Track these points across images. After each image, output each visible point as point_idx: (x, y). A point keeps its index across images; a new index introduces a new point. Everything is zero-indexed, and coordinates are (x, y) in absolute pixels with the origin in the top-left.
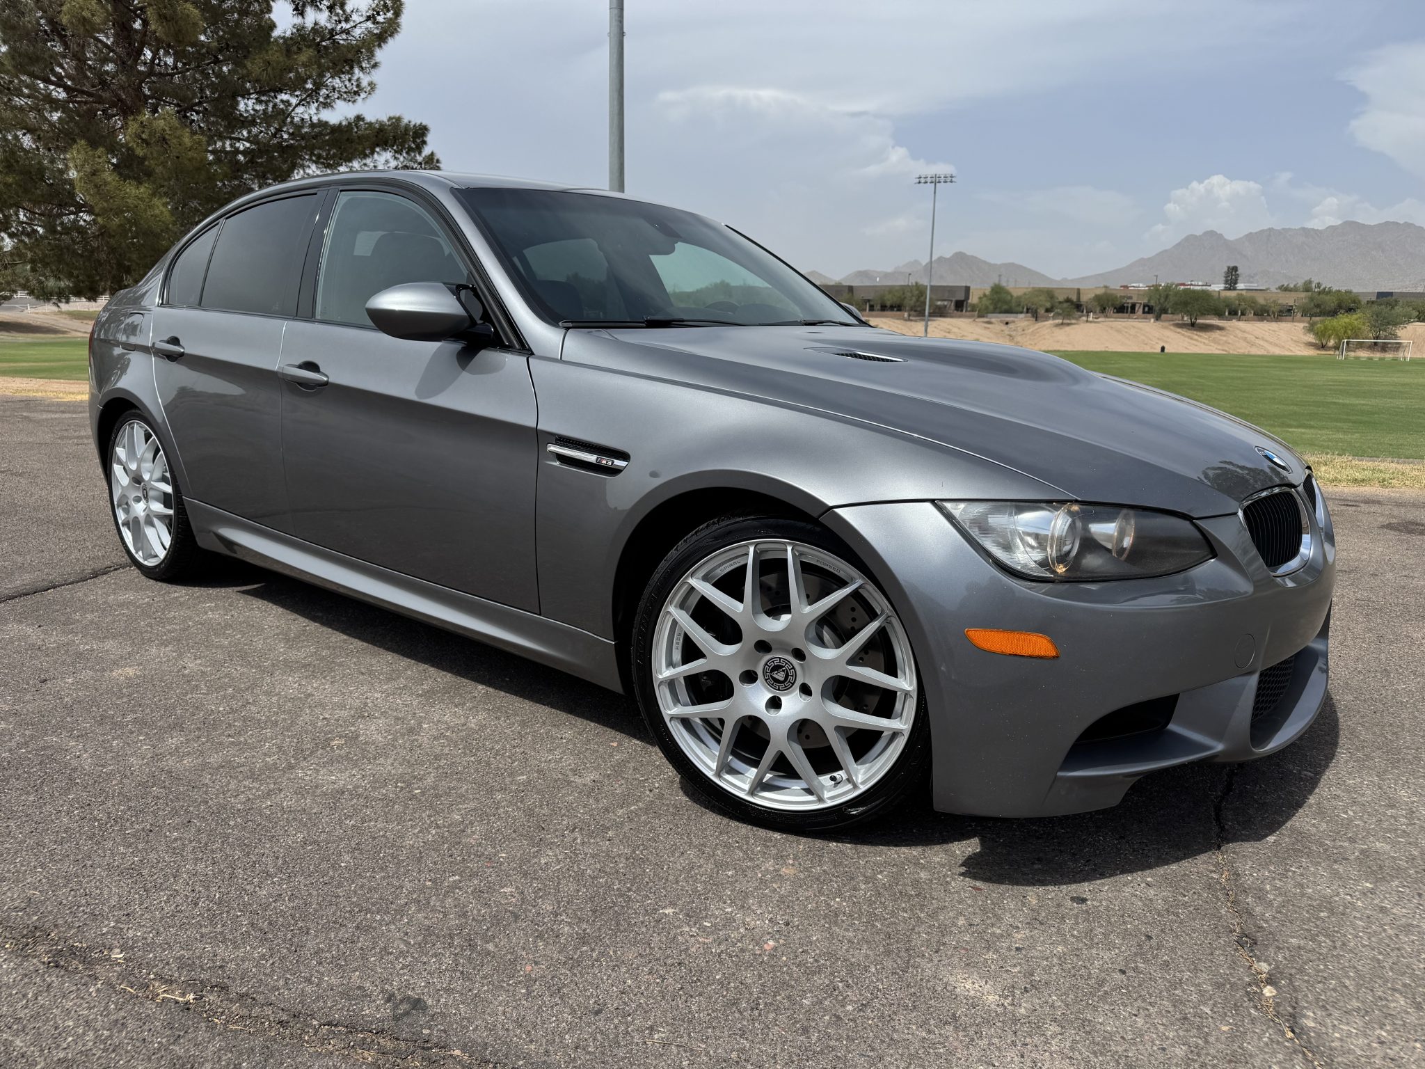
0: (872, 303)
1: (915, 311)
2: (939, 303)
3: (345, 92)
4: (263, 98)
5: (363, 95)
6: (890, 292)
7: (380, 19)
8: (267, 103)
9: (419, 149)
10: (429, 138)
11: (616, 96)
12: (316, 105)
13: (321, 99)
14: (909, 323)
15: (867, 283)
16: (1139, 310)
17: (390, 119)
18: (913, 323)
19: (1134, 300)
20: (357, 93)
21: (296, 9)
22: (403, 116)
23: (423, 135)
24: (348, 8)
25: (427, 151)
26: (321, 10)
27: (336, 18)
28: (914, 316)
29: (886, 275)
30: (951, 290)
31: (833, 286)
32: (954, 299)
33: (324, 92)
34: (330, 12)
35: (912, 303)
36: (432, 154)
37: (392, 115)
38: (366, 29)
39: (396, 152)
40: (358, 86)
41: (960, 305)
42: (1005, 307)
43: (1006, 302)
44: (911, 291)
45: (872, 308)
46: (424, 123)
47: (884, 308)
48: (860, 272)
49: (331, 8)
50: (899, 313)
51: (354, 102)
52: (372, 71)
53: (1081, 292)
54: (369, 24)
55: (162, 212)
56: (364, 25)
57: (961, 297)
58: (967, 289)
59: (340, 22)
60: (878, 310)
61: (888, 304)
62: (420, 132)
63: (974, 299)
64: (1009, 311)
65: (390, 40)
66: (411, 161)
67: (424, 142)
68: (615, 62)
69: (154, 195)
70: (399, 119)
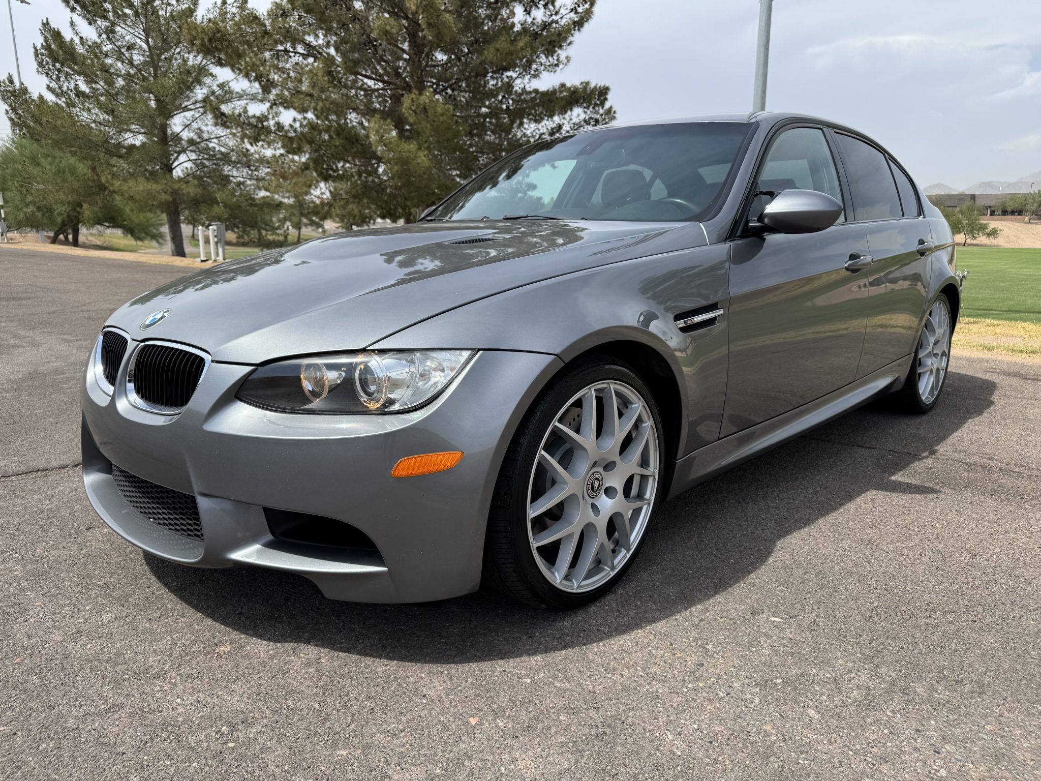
0: (993, 209)
1: (1036, 215)
3: (549, 66)
4: (495, 76)
5: (561, 66)
6: (1012, 199)
7: (580, 10)
8: (497, 79)
9: (602, 104)
10: (609, 96)
11: (762, 49)
12: (529, 76)
13: (532, 72)
14: (1030, 226)
15: (990, 191)
17: (582, 83)
18: (1034, 225)
20: (557, 65)
21: (525, 10)
22: (591, 81)
23: (606, 93)
24: (557, 4)
25: (607, 105)
26: (538, 8)
27: (549, 13)
28: (1035, 219)
29: (1010, 185)
31: (956, 195)
33: (534, 66)
34: (545, 8)
35: (1034, 208)
36: (611, 107)
37: (583, 81)
38: (570, 18)
39: (585, 108)
40: (558, 60)
44: (1034, 198)
45: (993, 213)
46: (607, 85)
47: (1005, 213)
48: (984, 183)
49: (545, 6)
50: (1019, 217)
51: (555, 72)
52: (568, 48)
54: (572, 15)
55: (423, 161)
56: (568, 16)
59: (551, 15)
60: (999, 215)
61: (1009, 209)
62: (603, 92)
65: (586, 25)
66: (595, 113)
67: (606, 99)
68: (763, 23)
69: (420, 149)
70: (587, 83)
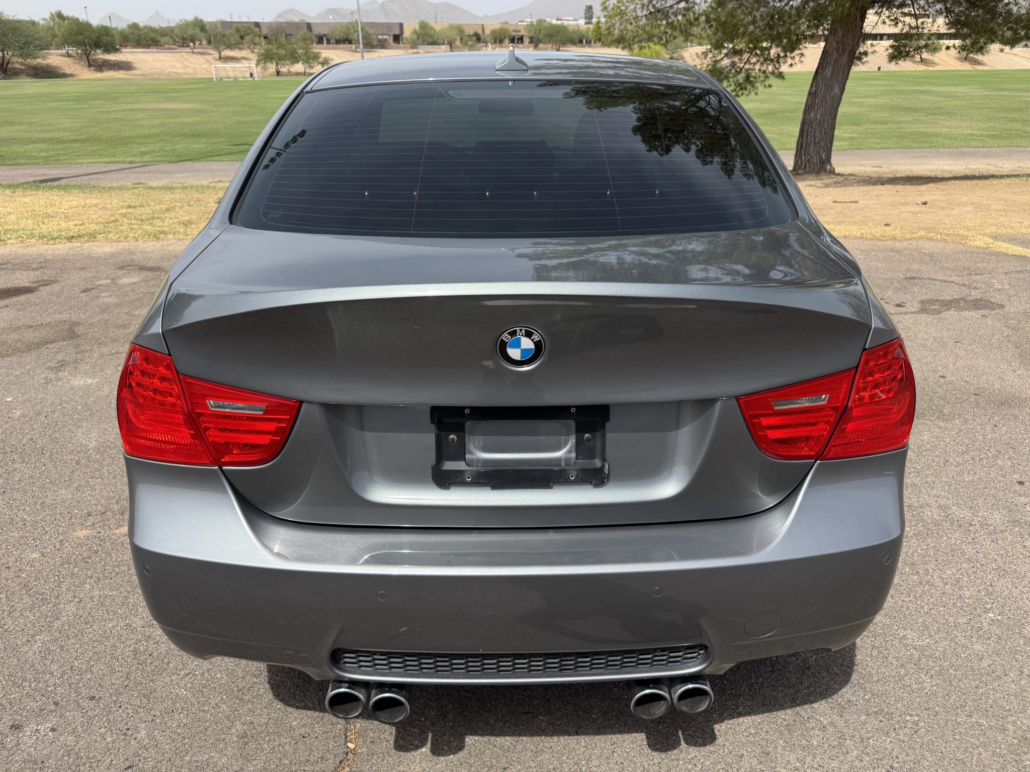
0: (329, 38)
2: (380, 37)
15: (323, 20)
16: (526, 41)
19: (522, 33)
30: (388, 26)
32: (392, 34)
41: (397, 38)
42: (431, 40)
43: (431, 36)
45: (328, 42)
47: (338, 41)
50: (347, 46)
53: (485, 27)
57: (397, 32)
58: (401, 25)
63: (407, 33)
64: (434, 43)
